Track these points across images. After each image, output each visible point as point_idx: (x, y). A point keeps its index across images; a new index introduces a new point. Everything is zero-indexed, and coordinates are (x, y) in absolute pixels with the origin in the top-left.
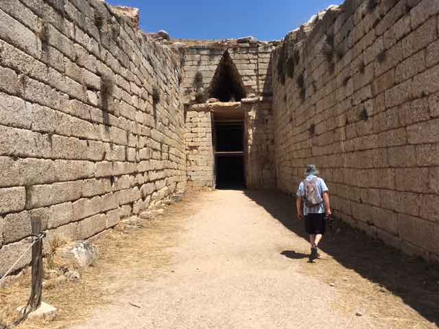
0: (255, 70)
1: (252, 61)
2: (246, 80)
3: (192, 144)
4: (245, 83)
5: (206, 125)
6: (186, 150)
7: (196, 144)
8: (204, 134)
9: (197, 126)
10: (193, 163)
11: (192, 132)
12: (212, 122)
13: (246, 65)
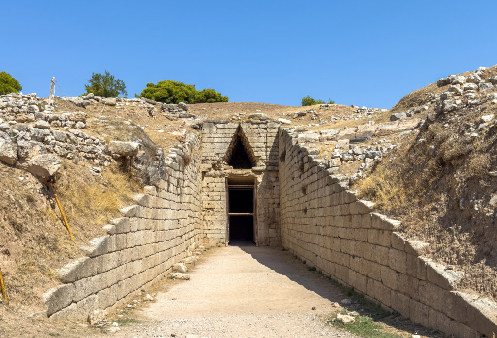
0: (264, 143)
1: (262, 135)
2: (257, 152)
3: (209, 206)
4: (256, 154)
5: (221, 190)
6: (204, 211)
7: (212, 206)
8: (219, 198)
9: (213, 191)
10: (209, 223)
11: (208, 196)
12: (226, 187)
13: (256, 138)
